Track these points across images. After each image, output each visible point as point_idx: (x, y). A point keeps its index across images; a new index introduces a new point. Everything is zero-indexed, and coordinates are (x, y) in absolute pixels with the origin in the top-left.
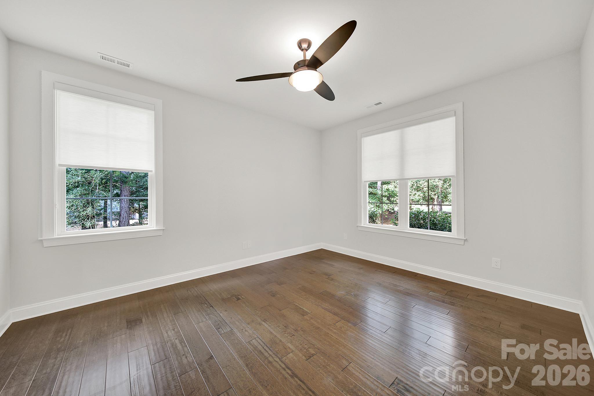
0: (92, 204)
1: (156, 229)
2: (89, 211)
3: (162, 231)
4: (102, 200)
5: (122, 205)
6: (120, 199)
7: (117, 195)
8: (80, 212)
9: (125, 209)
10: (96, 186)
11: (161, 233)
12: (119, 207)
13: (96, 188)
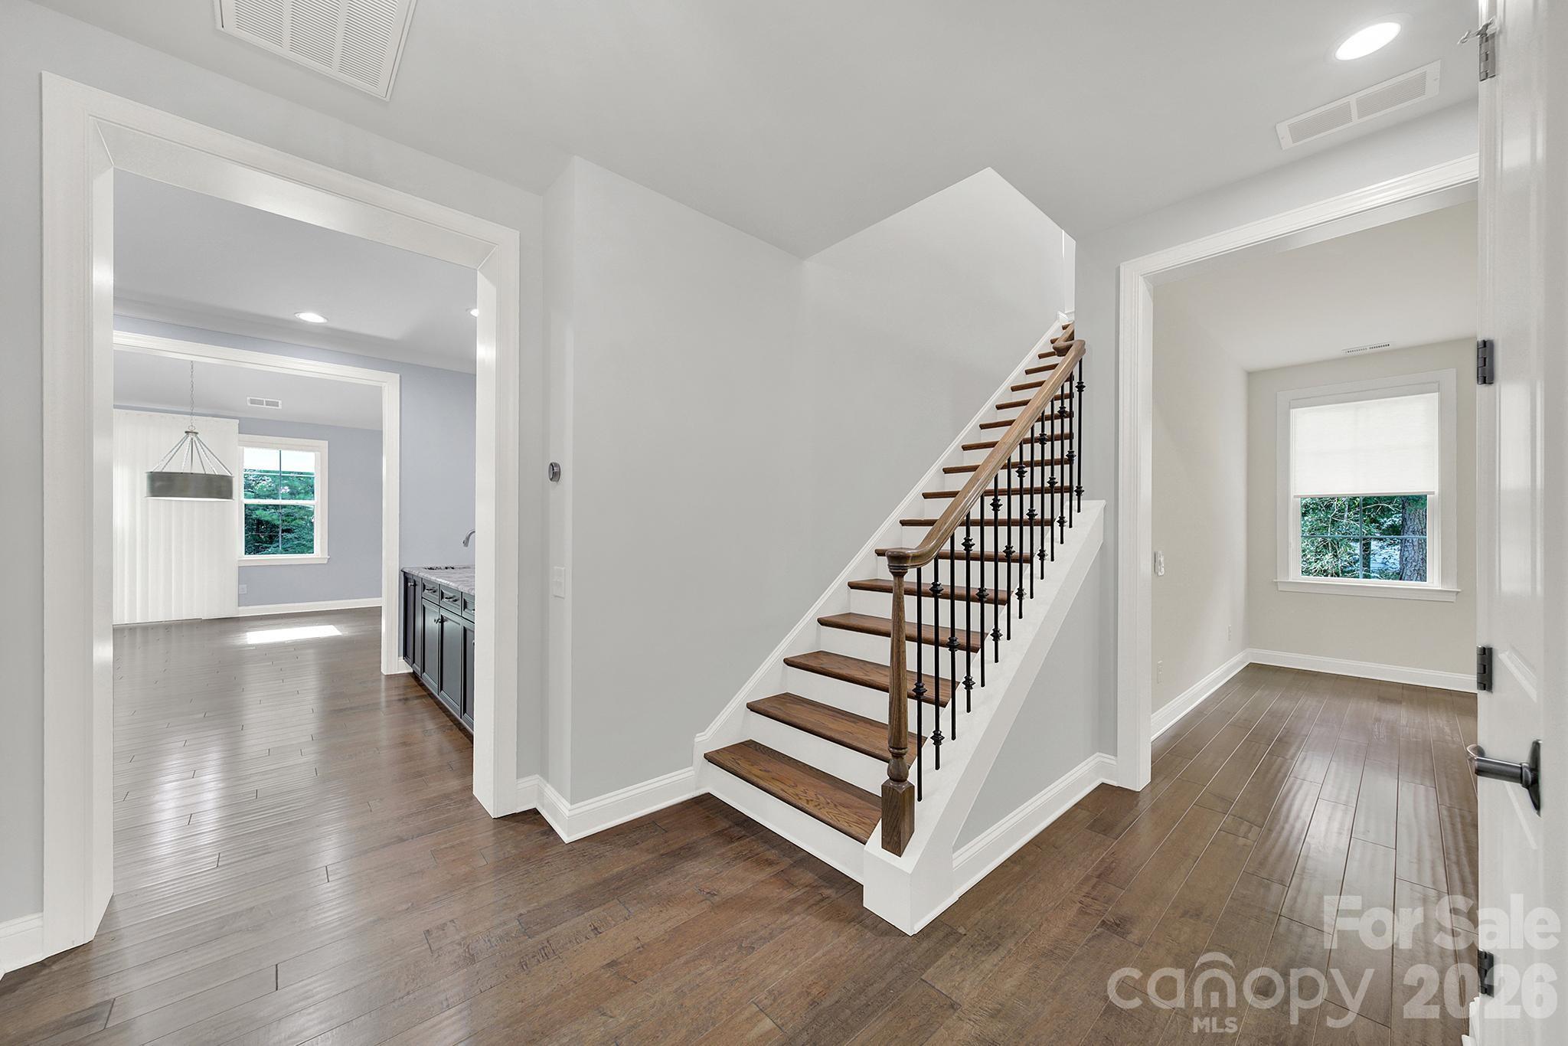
0: (1333, 549)
1: (1440, 588)
2: (1326, 561)
3: (1455, 594)
4: (1357, 541)
5: (1406, 554)
6: (1401, 540)
7: (1395, 530)
8: (1310, 563)
9: (1414, 564)
10: (1341, 510)
11: (1453, 598)
12: (1398, 557)
13: (1343, 516)
